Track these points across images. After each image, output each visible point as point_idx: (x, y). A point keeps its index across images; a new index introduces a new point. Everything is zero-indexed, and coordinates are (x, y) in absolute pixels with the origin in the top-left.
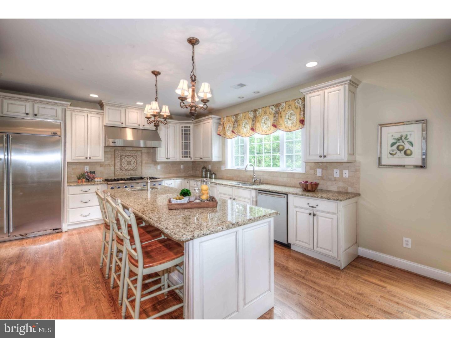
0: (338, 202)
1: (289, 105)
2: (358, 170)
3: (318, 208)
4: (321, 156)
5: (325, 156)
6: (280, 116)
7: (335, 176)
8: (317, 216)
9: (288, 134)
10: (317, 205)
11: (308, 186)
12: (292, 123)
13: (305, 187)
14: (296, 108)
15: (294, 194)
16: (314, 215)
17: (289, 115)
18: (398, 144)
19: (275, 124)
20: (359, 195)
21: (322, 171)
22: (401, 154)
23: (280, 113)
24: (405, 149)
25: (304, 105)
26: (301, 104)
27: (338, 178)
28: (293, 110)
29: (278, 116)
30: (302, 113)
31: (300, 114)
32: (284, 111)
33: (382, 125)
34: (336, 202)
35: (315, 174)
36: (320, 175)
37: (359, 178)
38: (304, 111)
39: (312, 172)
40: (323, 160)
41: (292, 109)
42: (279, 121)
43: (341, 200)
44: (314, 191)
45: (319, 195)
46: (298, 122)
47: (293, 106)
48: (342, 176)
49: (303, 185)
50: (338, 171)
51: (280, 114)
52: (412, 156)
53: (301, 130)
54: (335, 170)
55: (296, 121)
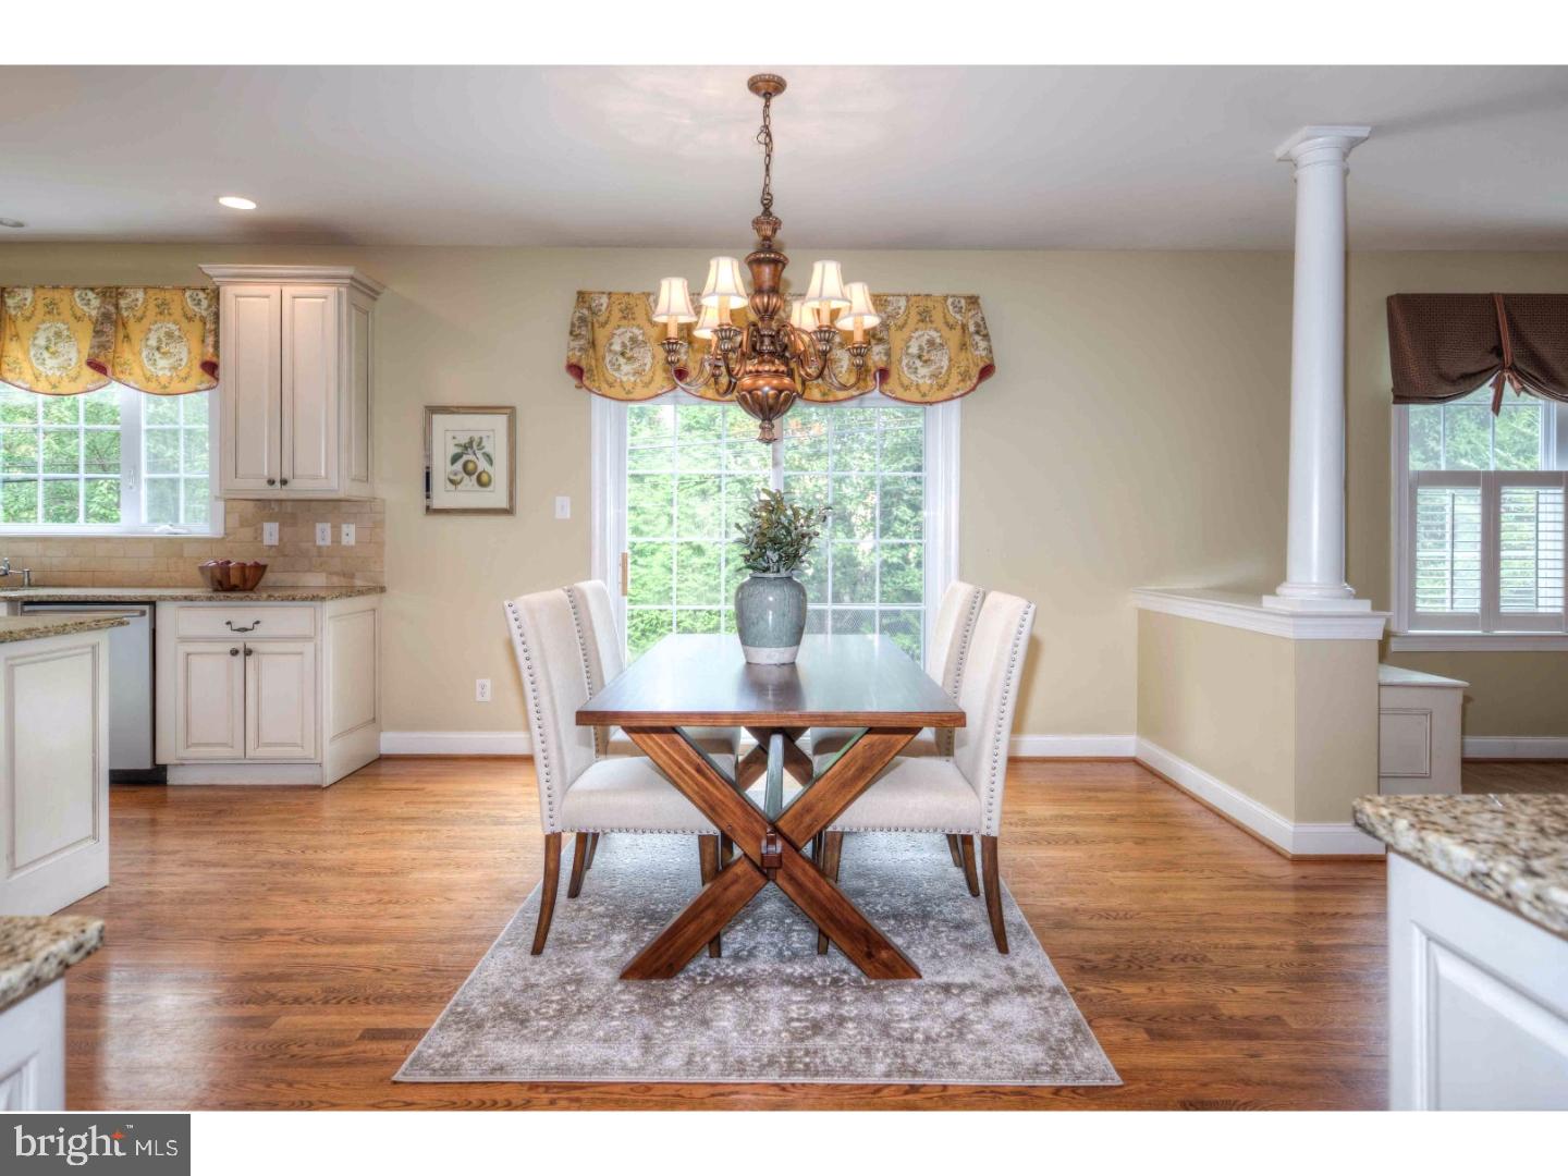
0: (318, 603)
1: (160, 302)
2: (379, 524)
3: (259, 631)
4: (271, 482)
5: (284, 482)
6: (121, 336)
7: (319, 542)
8: (259, 653)
9: (157, 404)
10: (258, 622)
11: (231, 572)
12: (173, 368)
13: (218, 575)
14: (190, 319)
15: (180, 600)
16: (248, 652)
17: (162, 336)
18: (465, 458)
19: (101, 360)
20: (382, 590)
21: (280, 530)
22: (470, 482)
23: (124, 325)
24: (479, 471)
25: (217, 315)
26: (206, 310)
27: (328, 547)
28: (175, 323)
29: (116, 332)
30: (210, 340)
31: (203, 341)
32: (140, 320)
33: (433, 410)
34: (310, 607)
35: (256, 538)
36: (275, 541)
37: (381, 545)
38: (216, 333)
39: (247, 533)
40: (278, 492)
41: (172, 319)
42: (118, 350)
43: (323, 599)
44: (251, 590)
45: (265, 595)
46: (197, 371)
47: (176, 309)
48: (340, 542)
49: (212, 573)
50: (327, 527)
51: (120, 327)
52: (491, 488)
53: (207, 393)
54: (319, 526)
55: (190, 360)
